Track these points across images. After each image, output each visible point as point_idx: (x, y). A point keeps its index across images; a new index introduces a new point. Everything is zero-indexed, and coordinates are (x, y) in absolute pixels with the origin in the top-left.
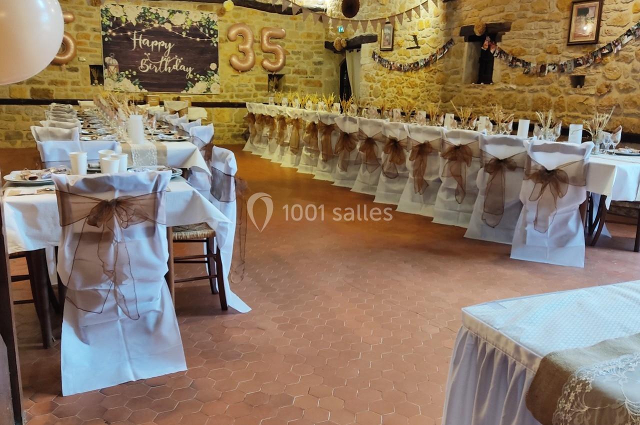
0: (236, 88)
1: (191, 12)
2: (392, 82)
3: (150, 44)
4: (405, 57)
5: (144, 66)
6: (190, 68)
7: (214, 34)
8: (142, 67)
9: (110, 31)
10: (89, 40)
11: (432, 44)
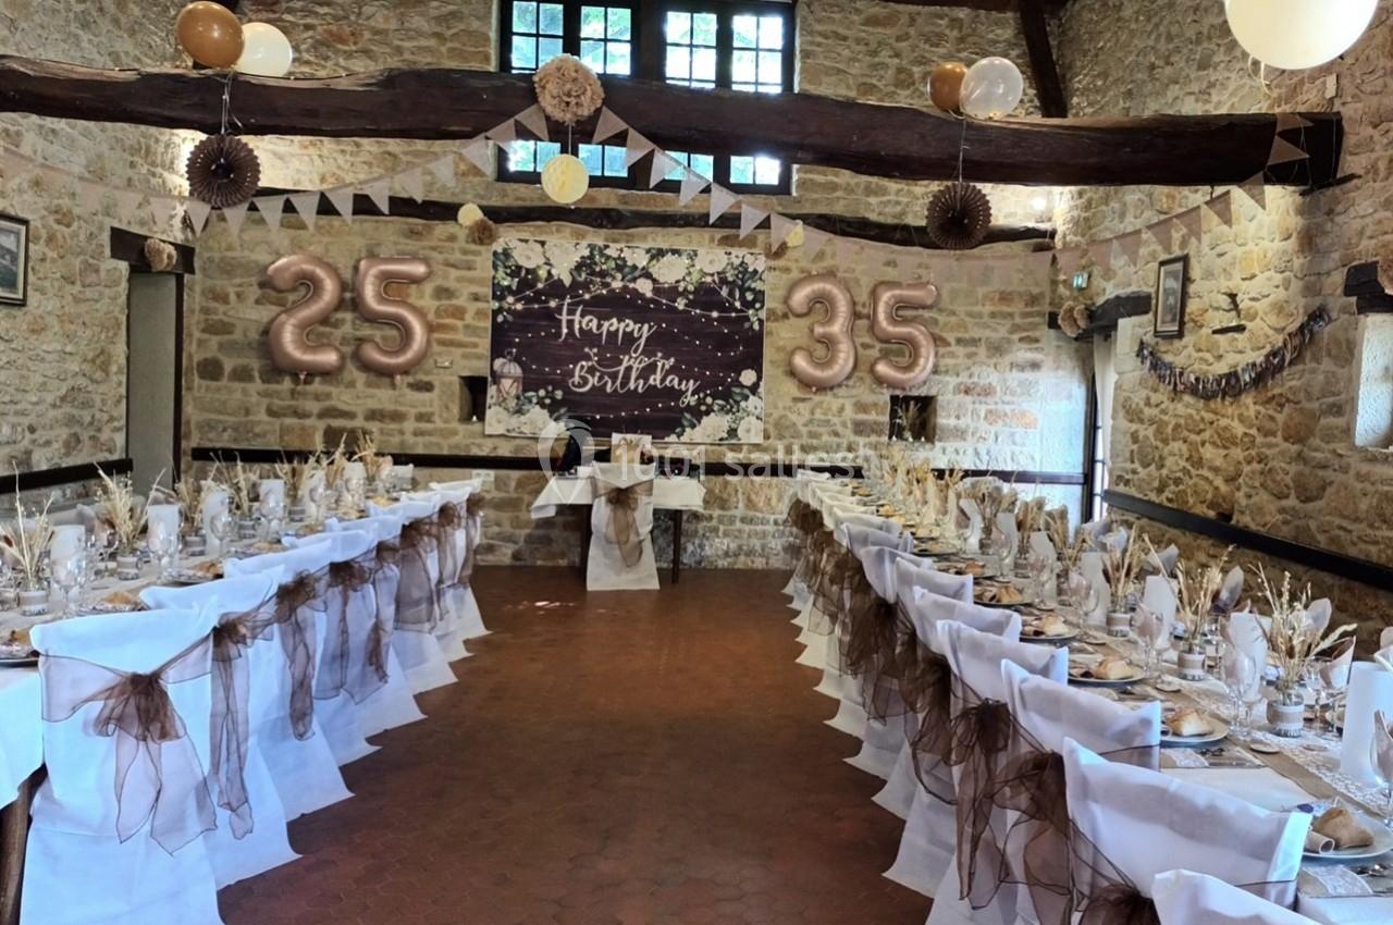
0: (804, 430)
1: (701, 252)
2: (1177, 426)
3: (599, 326)
4: (1208, 356)
5: (581, 377)
6: (692, 382)
7: (754, 301)
8: (576, 379)
9: (510, 299)
10: (462, 319)
11: (1273, 320)
